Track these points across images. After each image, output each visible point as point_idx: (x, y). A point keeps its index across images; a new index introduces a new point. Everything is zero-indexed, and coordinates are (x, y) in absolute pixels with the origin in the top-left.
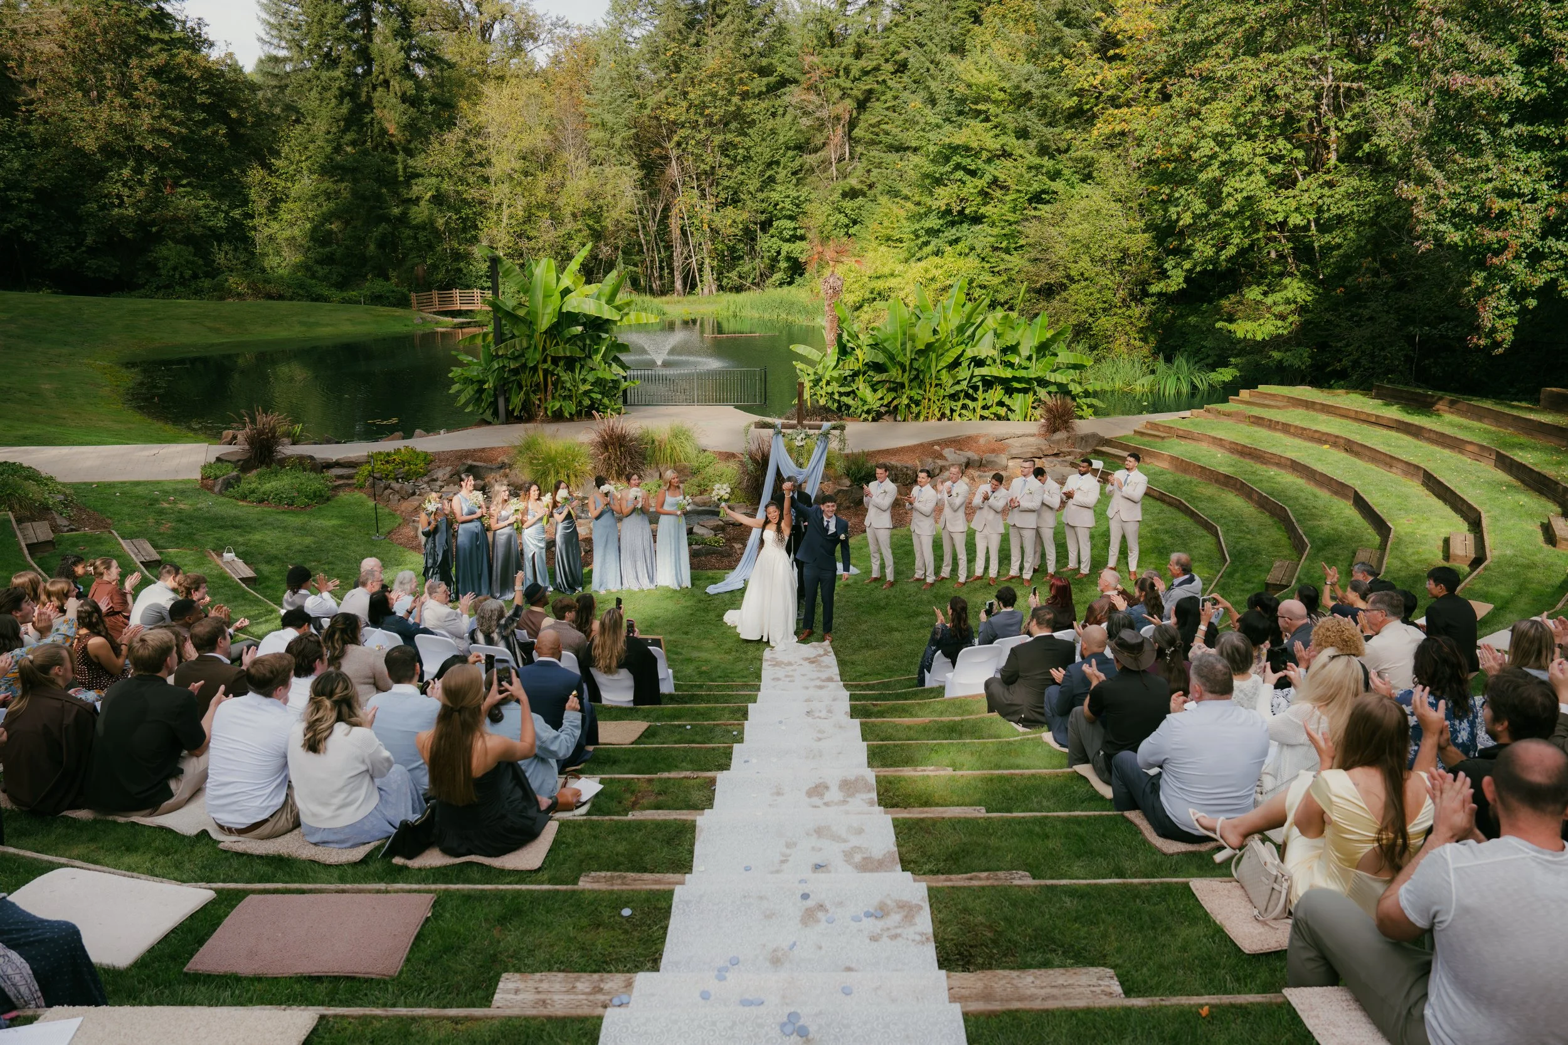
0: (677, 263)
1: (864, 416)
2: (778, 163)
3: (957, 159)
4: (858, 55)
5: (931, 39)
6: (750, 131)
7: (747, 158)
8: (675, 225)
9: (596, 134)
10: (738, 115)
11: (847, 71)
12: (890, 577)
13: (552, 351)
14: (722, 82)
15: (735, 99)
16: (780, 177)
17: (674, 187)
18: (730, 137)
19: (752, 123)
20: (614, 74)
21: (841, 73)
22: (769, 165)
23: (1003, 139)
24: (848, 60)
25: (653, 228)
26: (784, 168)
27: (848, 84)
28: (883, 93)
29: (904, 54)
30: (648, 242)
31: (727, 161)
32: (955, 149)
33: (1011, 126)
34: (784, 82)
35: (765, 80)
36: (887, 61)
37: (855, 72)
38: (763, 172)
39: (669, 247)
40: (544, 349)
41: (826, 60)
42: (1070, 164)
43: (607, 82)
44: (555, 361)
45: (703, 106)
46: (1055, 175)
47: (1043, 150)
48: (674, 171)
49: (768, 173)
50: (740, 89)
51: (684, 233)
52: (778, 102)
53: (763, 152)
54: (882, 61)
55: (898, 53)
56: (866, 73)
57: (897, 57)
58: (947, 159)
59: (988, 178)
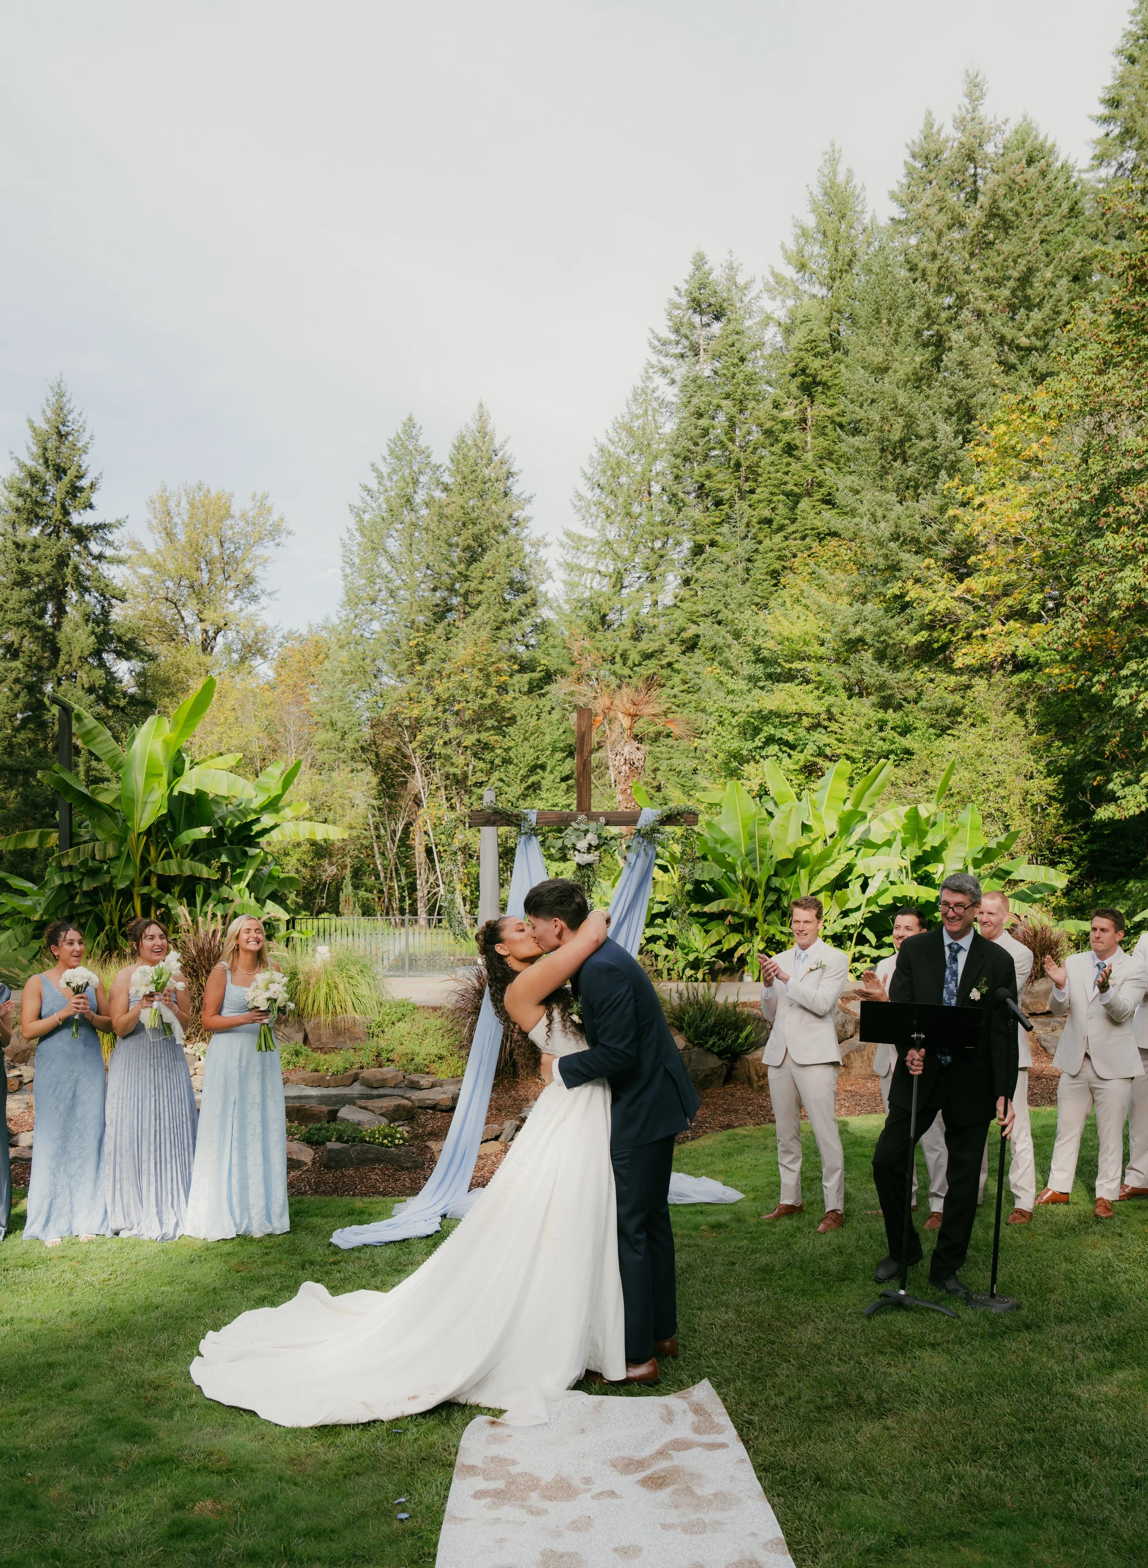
0: (422, 893)
1: (689, 972)
2: (543, 767)
3: (769, 730)
4: (636, 637)
5: (726, 605)
6: (510, 730)
7: (507, 761)
8: (418, 843)
9: (322, 736)
10: (494, 709)
11: (624, 657)
12: (833, 1201)
13: (160, 867)
14: (476, 672)
15: (491, 691)
16: (545, 784)
17: (418, 802)
18: (484, 736)
19: (513, 720)
20: (347, 668)
21: (618, 659)
22: (533, 769)
23: (829, 699)
24: (626, 644)
25: (392, 849)
26: (552, 772)
27: (627, 672)
28: (669, 678)
29: (693, 630)
30: (385, 869)
31: (481, 765)
32: (765, 717)
33: (839, 682)
34: (548, 677)
35: (527, 677)
36: (672, 641)
37: (634, 657)
38: (524, 778)
39: (411, 874)
40: (145, 862)
41: (599, 645)
42: (922, 715)
43: (339, 675)
44: (166, 883)
45: (452, 700)
46: (906, 731)
47: (886, 704)
48: (417, 782)
49: (532, 779)
50: (495, 680)
51: (429, 851)
52: (542, 702)
53: (525, 754)
54: (666, 641)
55: (683, 630)
56: (648, 656)
57: (685, 635)
58: (757, 731)
59: (811, 748)
